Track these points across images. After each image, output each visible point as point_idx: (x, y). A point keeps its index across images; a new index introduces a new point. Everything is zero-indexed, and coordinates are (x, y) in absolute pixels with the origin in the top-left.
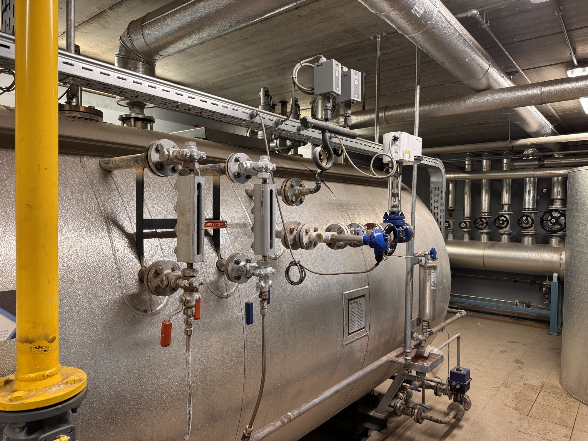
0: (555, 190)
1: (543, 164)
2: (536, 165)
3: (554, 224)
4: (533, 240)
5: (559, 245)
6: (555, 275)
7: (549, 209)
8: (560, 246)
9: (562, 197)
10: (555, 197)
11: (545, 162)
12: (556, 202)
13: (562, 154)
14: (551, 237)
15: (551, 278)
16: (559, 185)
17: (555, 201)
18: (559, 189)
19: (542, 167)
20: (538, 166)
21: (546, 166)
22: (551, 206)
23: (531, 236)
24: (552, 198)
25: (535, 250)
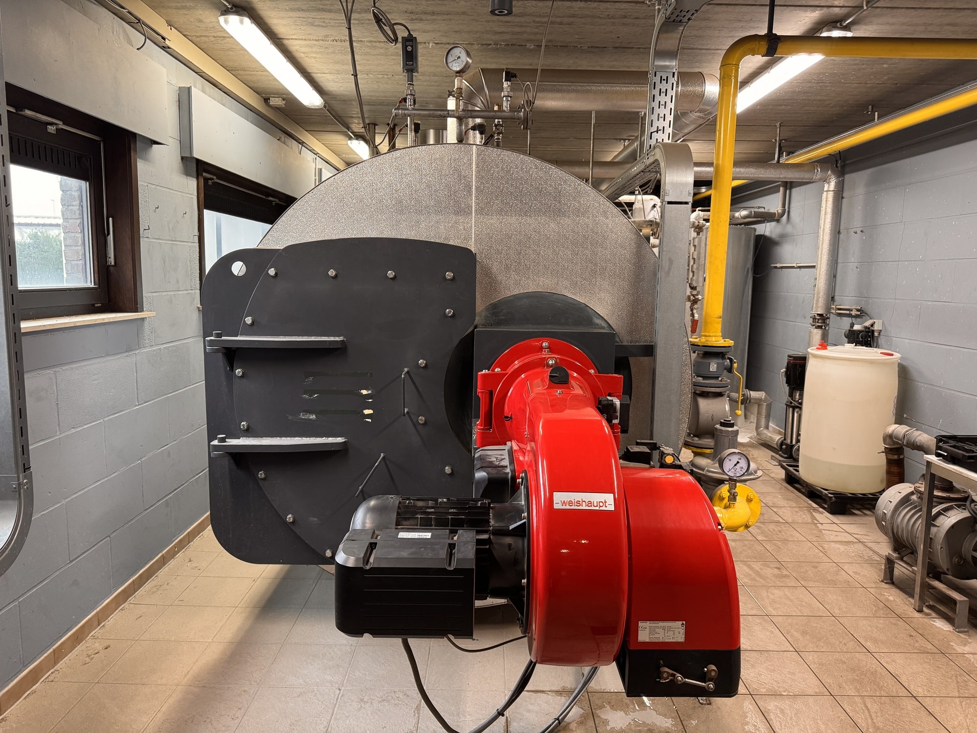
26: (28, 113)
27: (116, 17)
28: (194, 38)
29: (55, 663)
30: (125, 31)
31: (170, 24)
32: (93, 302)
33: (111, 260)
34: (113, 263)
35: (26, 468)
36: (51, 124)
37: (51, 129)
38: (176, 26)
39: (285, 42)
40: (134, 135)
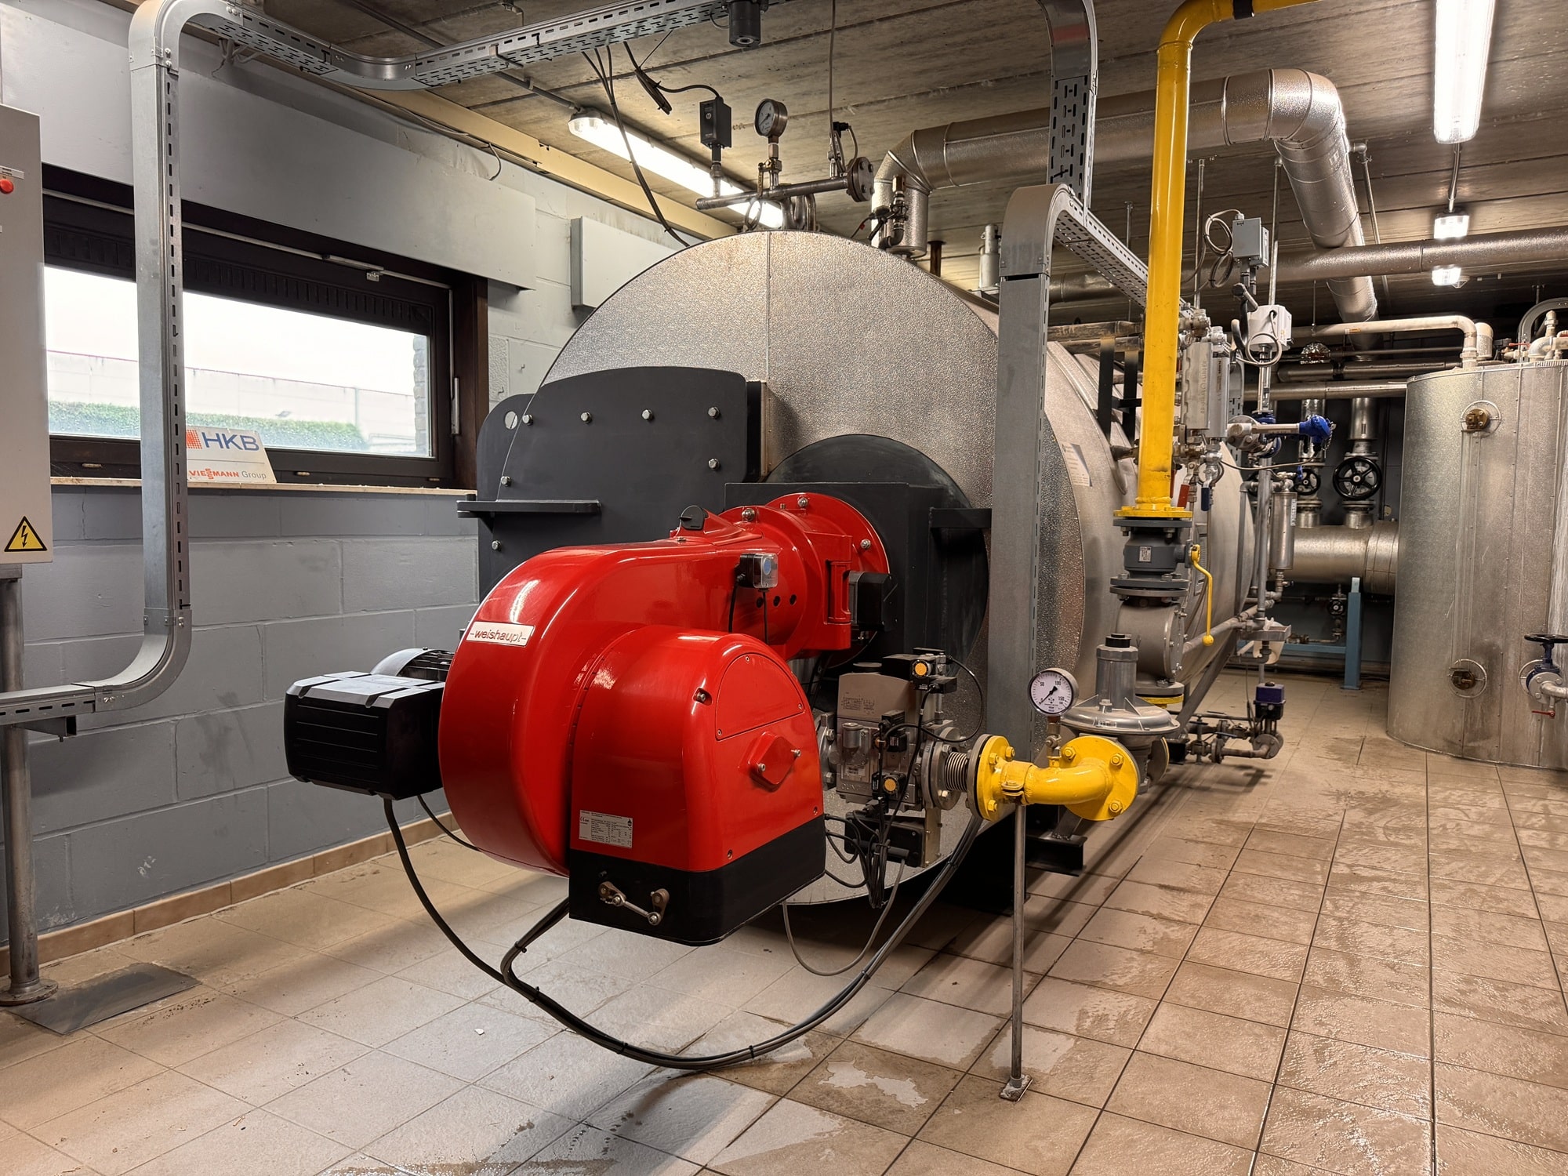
0: (1358, 423)
1: (1341, 374)
2: (1329, 374)
3: (1358, 485)
4: (1315, 518)
5: (1362, 525)
6: (1356, 580)
7: (1346, 458)
8: (1365, 527)
9: (1369, 435)
10: (1356, 437)
11: (1345, 370)
12: (1358, 446)
13: (1373, 355)
14: (1349, 510)
15: (1347, 588)
16: (1365, 413)
17: (1356, 443)
18: (1365, 422)
19: (1339, 379)
20: (1331, 377)
21: (1346, 376)
22: (1348, 454)
23: (1312, 510)
24: (1351, 437)
25: (1321, 535)
26: (333, 258)
27: (460, 143)
28: (584, 157)
29: (315, 873)
30: (475, 158)
31: (543, 143)
32: (427, 476)
33: (456, 429)
34: (457, 432)
35: (184, 605)
36: (370, 271)
37: (373, 277)
38: (555, 145)
39: (680, 141)
40: (483, 281)
